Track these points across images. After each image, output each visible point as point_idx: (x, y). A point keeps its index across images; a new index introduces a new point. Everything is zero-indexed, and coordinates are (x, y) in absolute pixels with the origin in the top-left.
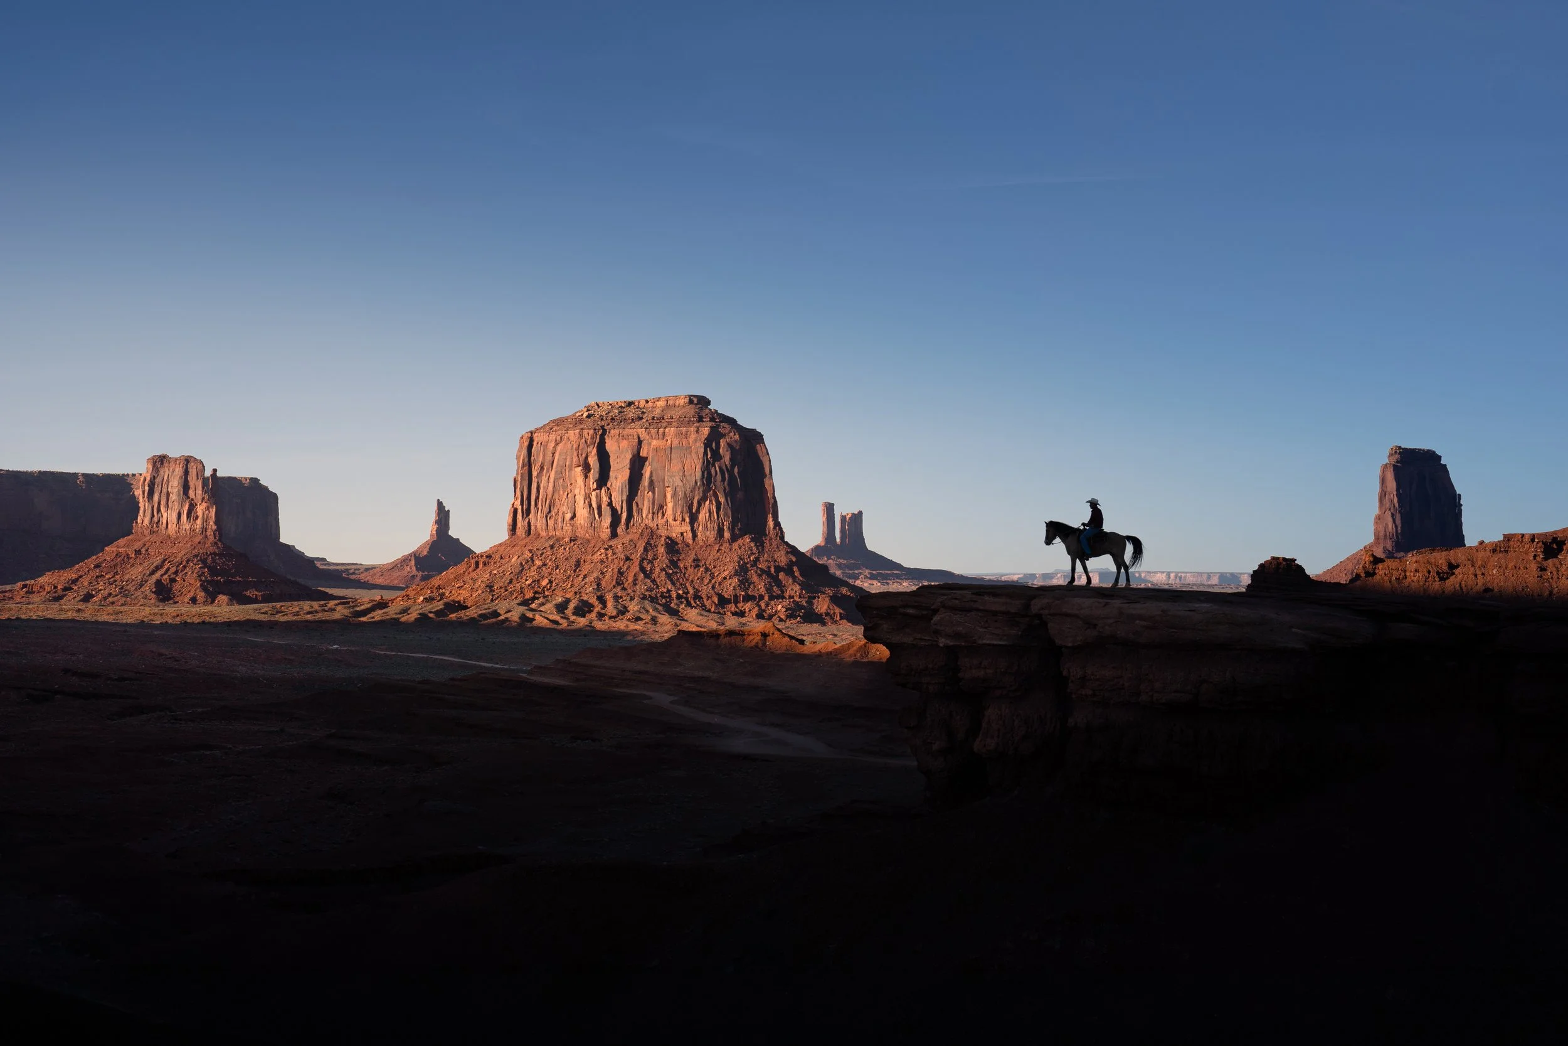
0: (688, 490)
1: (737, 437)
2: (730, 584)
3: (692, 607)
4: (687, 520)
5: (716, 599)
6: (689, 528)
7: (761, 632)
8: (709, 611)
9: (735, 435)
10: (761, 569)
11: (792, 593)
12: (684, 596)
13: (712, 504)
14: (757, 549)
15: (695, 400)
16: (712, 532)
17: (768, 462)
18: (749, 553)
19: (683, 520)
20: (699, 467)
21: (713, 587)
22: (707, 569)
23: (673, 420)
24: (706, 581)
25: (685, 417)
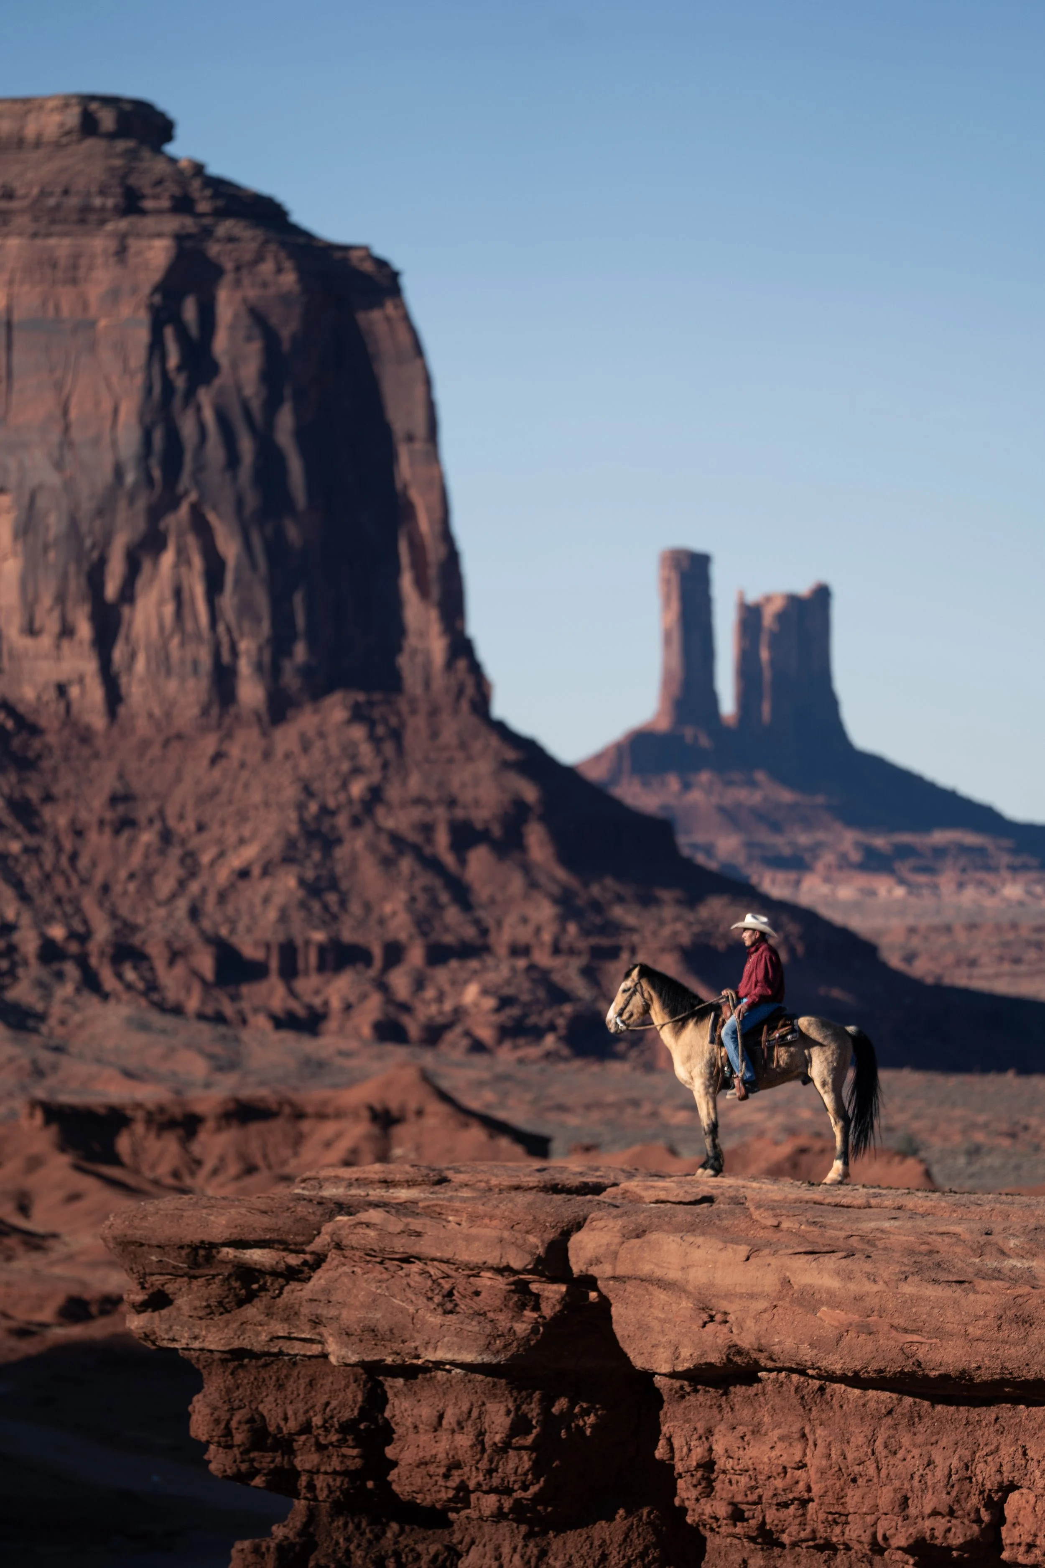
0: (87, 506)
1: (289, 279)
2: (266, 900)
3: (105, 997)
4: (84, 630)
5: (206, 963)
6: (90, 666)
7: (371, 1109)
8: (177, 1010)
9: (279, 270)
10: (396, 839)
11: (524, 935)
12: (74, 948)
13: (189, 563)
14: (378, 751)
15: (107, 119)
16: (191, 683)
17: (420, 390)
18: (345, 766)
19: (67, 631)
20: (129, 410)
21: (194, 913)
22: (166, 837)
23: (15, 205)
24: (165, 886)
25: (66, 192)
